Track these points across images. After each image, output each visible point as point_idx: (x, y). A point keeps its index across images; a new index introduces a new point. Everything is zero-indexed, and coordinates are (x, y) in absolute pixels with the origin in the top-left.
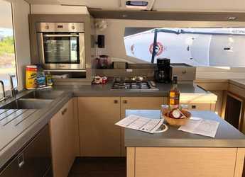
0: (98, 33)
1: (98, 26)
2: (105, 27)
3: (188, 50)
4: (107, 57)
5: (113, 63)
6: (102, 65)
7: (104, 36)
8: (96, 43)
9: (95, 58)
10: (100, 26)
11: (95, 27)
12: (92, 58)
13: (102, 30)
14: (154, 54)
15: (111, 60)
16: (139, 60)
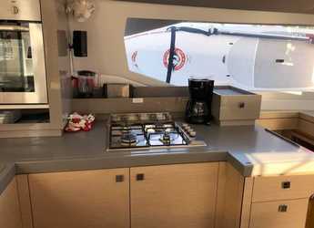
0: (74, 26)
1: (73, 12)
2: (88, 15)
3: (224, 61)
4: (92, 74)
5: (105, 85)
6: (83, 91)
7: (85, 33)
8: (71, 48)
9: (68, 75)
10: (78, 12)
11: (67, 14)
12: (63, 77)
13: (81, 20)
14: (171, 67)
15: (100, 79)
16: (149, 78)
